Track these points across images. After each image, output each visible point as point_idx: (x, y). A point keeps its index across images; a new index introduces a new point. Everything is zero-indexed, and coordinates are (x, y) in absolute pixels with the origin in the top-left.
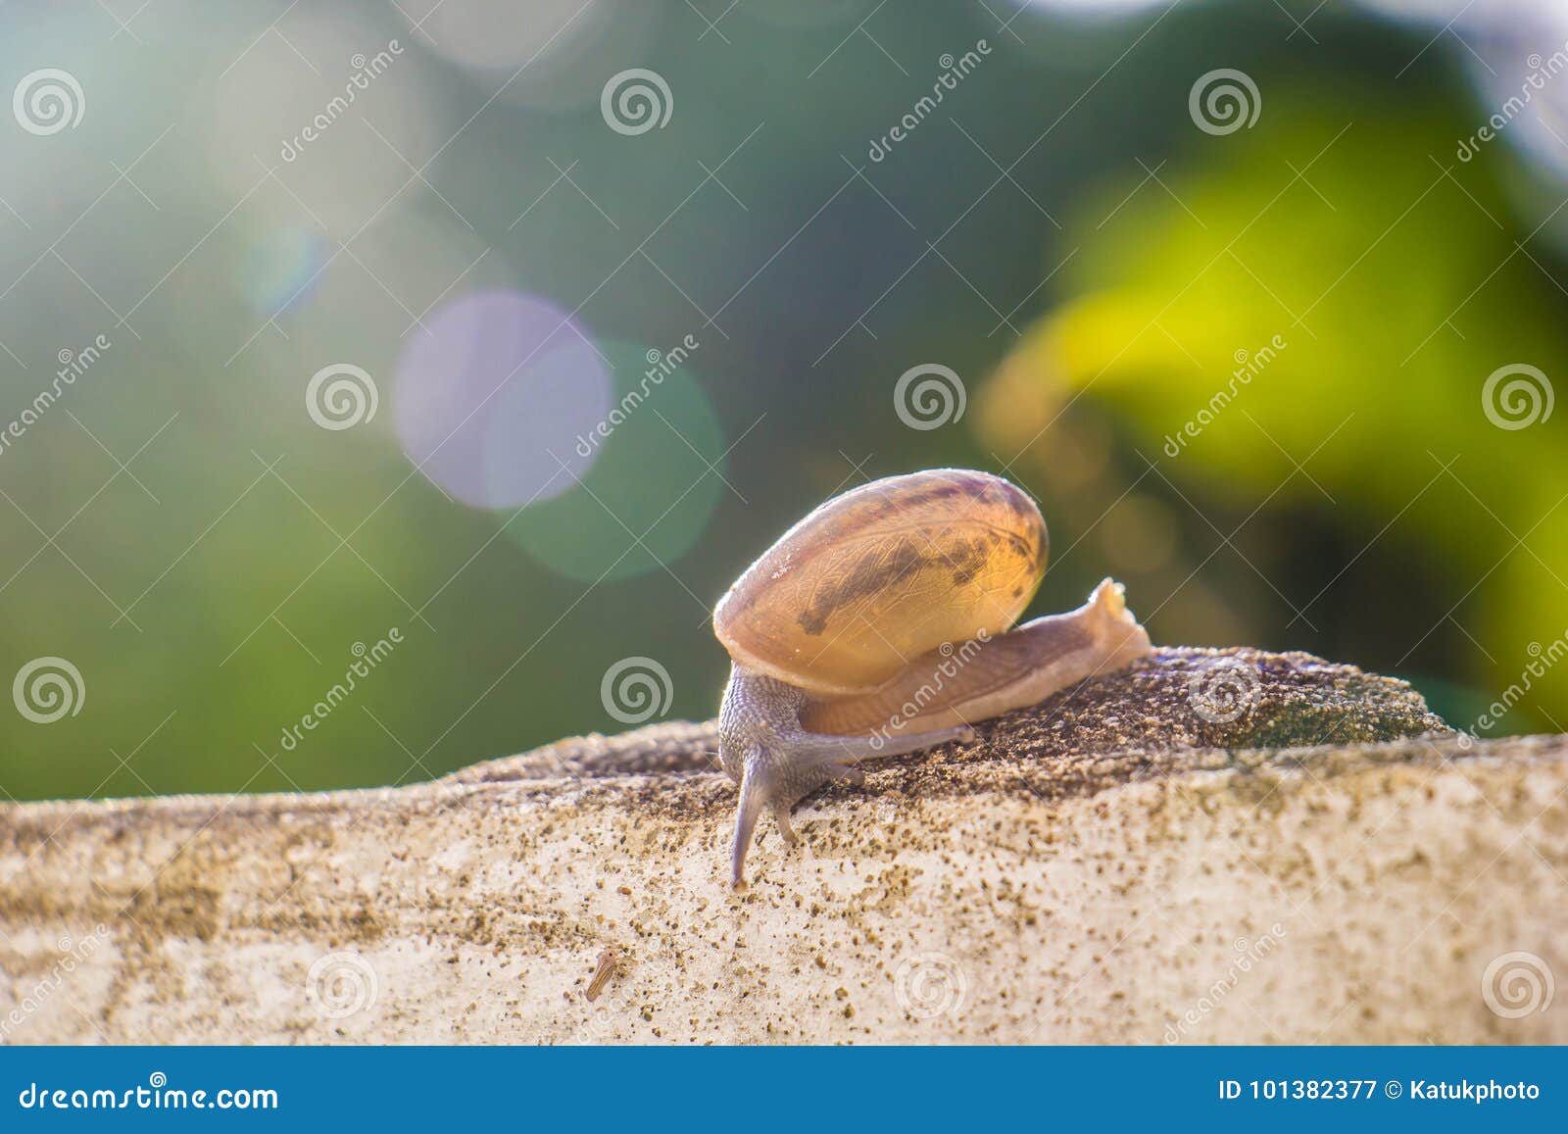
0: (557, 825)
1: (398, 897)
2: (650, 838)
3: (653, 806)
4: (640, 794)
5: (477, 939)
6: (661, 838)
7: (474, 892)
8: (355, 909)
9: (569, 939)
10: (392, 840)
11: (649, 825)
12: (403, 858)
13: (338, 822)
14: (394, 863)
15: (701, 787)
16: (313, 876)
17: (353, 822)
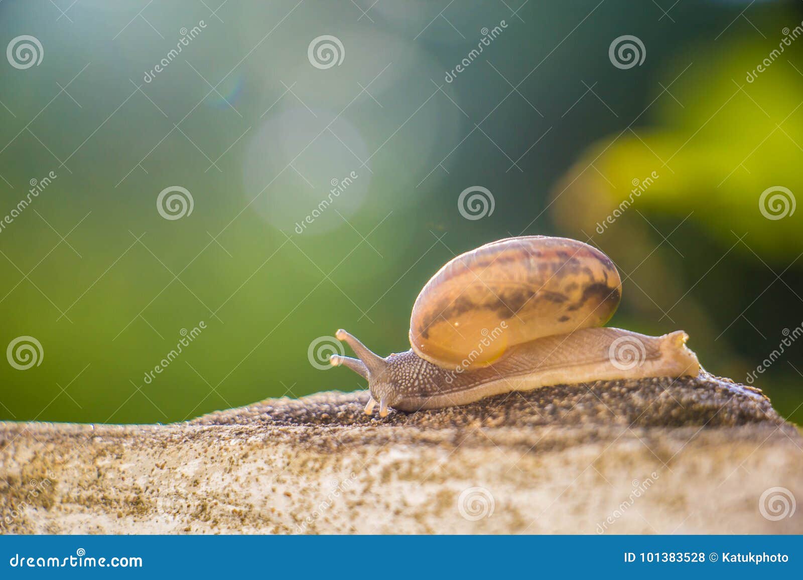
0: (251, 453)
1: (158, 491)
2: (304, 464)
3: (308, 445)
4: (301, 437)
5: (202, 518)
6: (310, 464)
7: (201, 490)
8: (133, 495)
9: (255, 521)
10: (157, 456)
11: (304, 456)
12: (162, 468)
13: (127, 444)
14: (157, 470)
15: (336, 435)
16: (110, 475)
17: (135, 444)
